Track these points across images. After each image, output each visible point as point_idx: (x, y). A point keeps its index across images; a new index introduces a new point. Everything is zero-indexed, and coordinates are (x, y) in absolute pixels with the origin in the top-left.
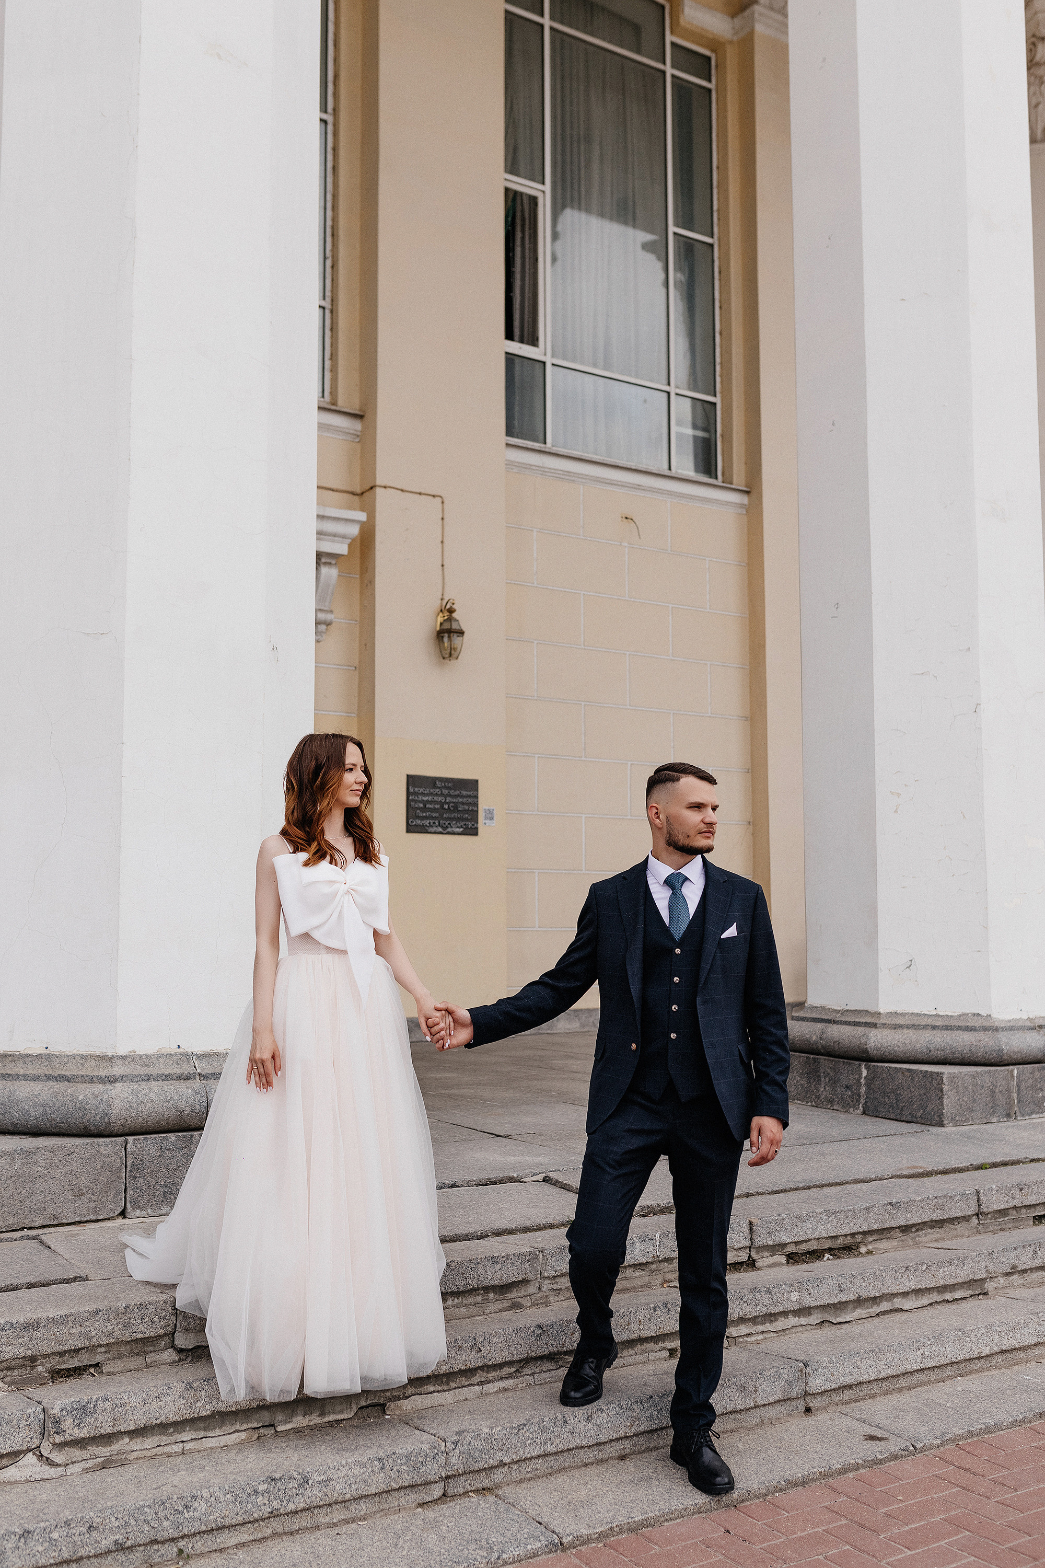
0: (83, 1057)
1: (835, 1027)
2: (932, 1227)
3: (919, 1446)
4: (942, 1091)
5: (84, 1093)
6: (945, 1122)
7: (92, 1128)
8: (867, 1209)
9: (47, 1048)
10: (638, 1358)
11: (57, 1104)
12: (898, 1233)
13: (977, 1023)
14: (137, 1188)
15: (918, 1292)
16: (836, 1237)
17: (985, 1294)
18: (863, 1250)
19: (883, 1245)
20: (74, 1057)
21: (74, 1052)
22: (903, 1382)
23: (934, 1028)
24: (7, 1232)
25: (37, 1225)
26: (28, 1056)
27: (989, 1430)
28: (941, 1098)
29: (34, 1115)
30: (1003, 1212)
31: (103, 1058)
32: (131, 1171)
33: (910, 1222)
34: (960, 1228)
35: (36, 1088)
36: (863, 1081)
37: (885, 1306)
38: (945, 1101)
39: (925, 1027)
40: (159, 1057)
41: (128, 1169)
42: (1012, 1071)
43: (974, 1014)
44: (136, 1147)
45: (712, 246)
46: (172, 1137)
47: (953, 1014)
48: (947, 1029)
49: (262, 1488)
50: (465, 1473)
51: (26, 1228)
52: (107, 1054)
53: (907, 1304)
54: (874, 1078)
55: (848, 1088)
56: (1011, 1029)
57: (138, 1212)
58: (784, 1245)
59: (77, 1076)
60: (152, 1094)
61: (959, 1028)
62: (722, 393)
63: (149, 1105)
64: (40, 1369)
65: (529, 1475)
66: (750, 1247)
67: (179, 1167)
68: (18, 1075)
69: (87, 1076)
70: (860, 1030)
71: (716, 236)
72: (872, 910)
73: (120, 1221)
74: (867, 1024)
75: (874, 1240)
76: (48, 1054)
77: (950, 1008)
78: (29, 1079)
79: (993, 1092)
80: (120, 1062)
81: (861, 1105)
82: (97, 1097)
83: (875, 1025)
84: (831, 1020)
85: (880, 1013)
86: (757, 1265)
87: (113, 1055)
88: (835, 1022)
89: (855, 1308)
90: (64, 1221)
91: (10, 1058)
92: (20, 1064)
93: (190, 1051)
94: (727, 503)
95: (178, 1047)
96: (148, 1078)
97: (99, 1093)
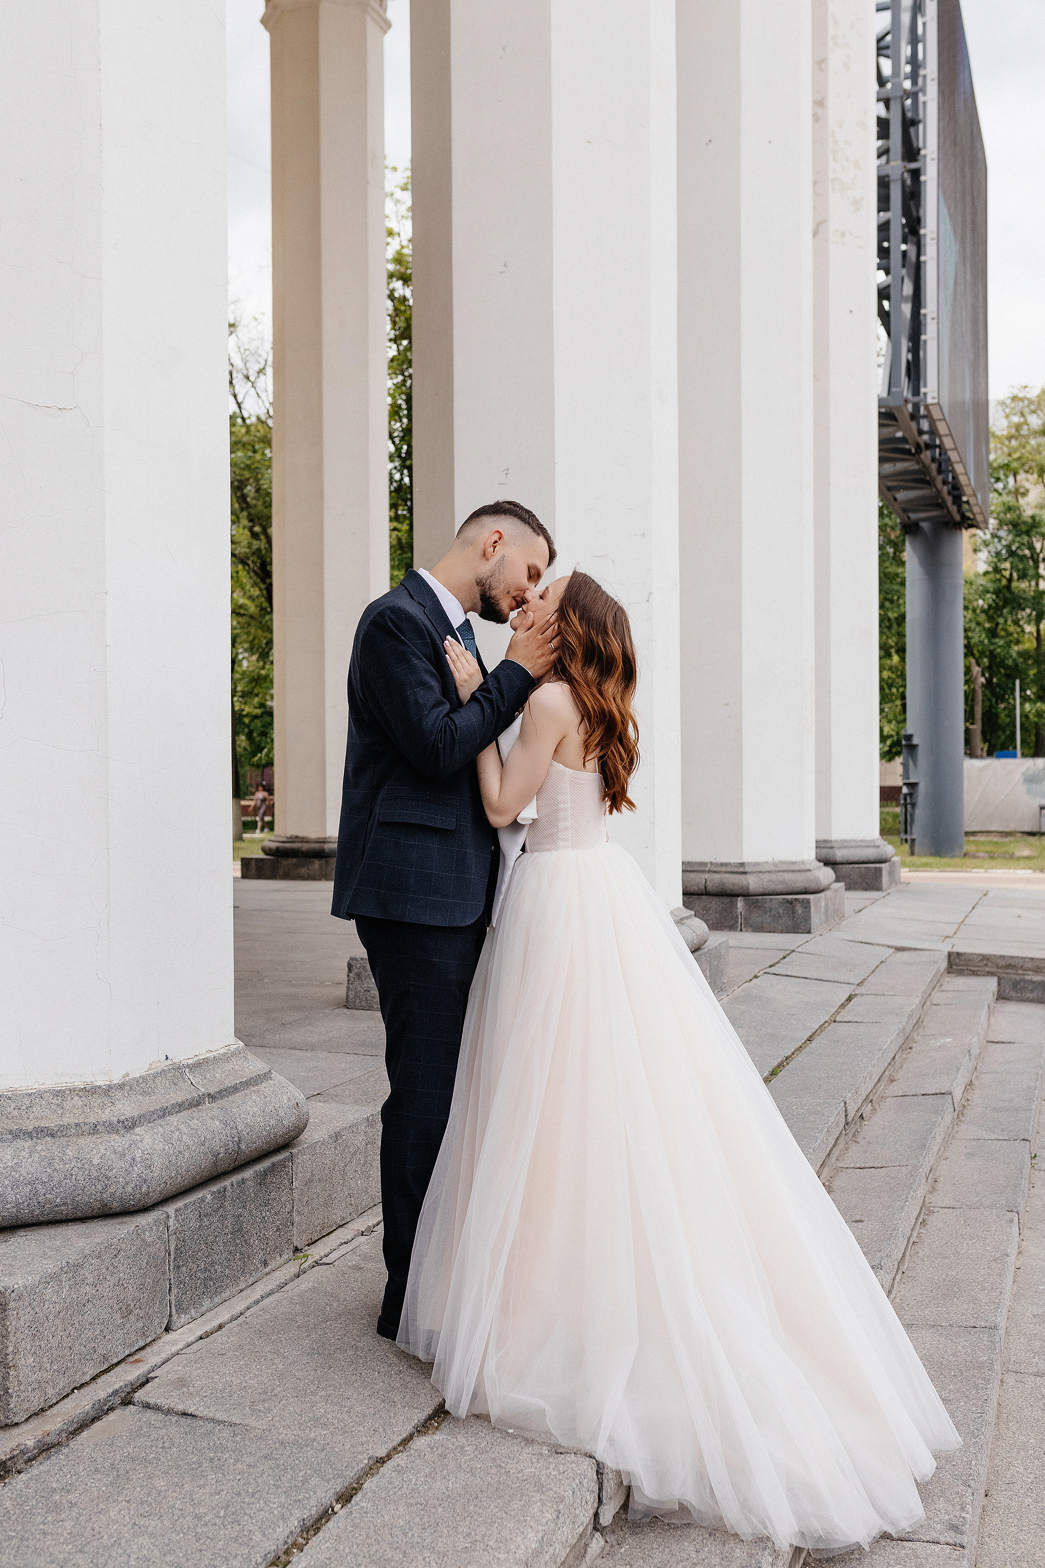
0: (58, 1093)
5: (95, 1150)
7: (115, 1204)
11: (55, 1175)
14: (181, 1283)
20: (41, 1095)
21: (36, 1086)
24: (57, 1403)
25: (88, 1378)
31: (90, 1091)
32: (175, 1258)
40: (155, 1076)
41: (172, 1257)
44: (179, 1221)
46: (206, 1194)
51: (76, 1388)
52: (98, 1084)
57: (184, 1318)
59: (68, 1127)
60: (185, 1137)
67: (216, 1237)
69: (85, 1124)
80: (119, 1094)
87: (109, 1086)
90: (115, 1361)
93: (177, 1062)
95: (167, 1059)
96: (164, 1112)
97: (120, 1149)
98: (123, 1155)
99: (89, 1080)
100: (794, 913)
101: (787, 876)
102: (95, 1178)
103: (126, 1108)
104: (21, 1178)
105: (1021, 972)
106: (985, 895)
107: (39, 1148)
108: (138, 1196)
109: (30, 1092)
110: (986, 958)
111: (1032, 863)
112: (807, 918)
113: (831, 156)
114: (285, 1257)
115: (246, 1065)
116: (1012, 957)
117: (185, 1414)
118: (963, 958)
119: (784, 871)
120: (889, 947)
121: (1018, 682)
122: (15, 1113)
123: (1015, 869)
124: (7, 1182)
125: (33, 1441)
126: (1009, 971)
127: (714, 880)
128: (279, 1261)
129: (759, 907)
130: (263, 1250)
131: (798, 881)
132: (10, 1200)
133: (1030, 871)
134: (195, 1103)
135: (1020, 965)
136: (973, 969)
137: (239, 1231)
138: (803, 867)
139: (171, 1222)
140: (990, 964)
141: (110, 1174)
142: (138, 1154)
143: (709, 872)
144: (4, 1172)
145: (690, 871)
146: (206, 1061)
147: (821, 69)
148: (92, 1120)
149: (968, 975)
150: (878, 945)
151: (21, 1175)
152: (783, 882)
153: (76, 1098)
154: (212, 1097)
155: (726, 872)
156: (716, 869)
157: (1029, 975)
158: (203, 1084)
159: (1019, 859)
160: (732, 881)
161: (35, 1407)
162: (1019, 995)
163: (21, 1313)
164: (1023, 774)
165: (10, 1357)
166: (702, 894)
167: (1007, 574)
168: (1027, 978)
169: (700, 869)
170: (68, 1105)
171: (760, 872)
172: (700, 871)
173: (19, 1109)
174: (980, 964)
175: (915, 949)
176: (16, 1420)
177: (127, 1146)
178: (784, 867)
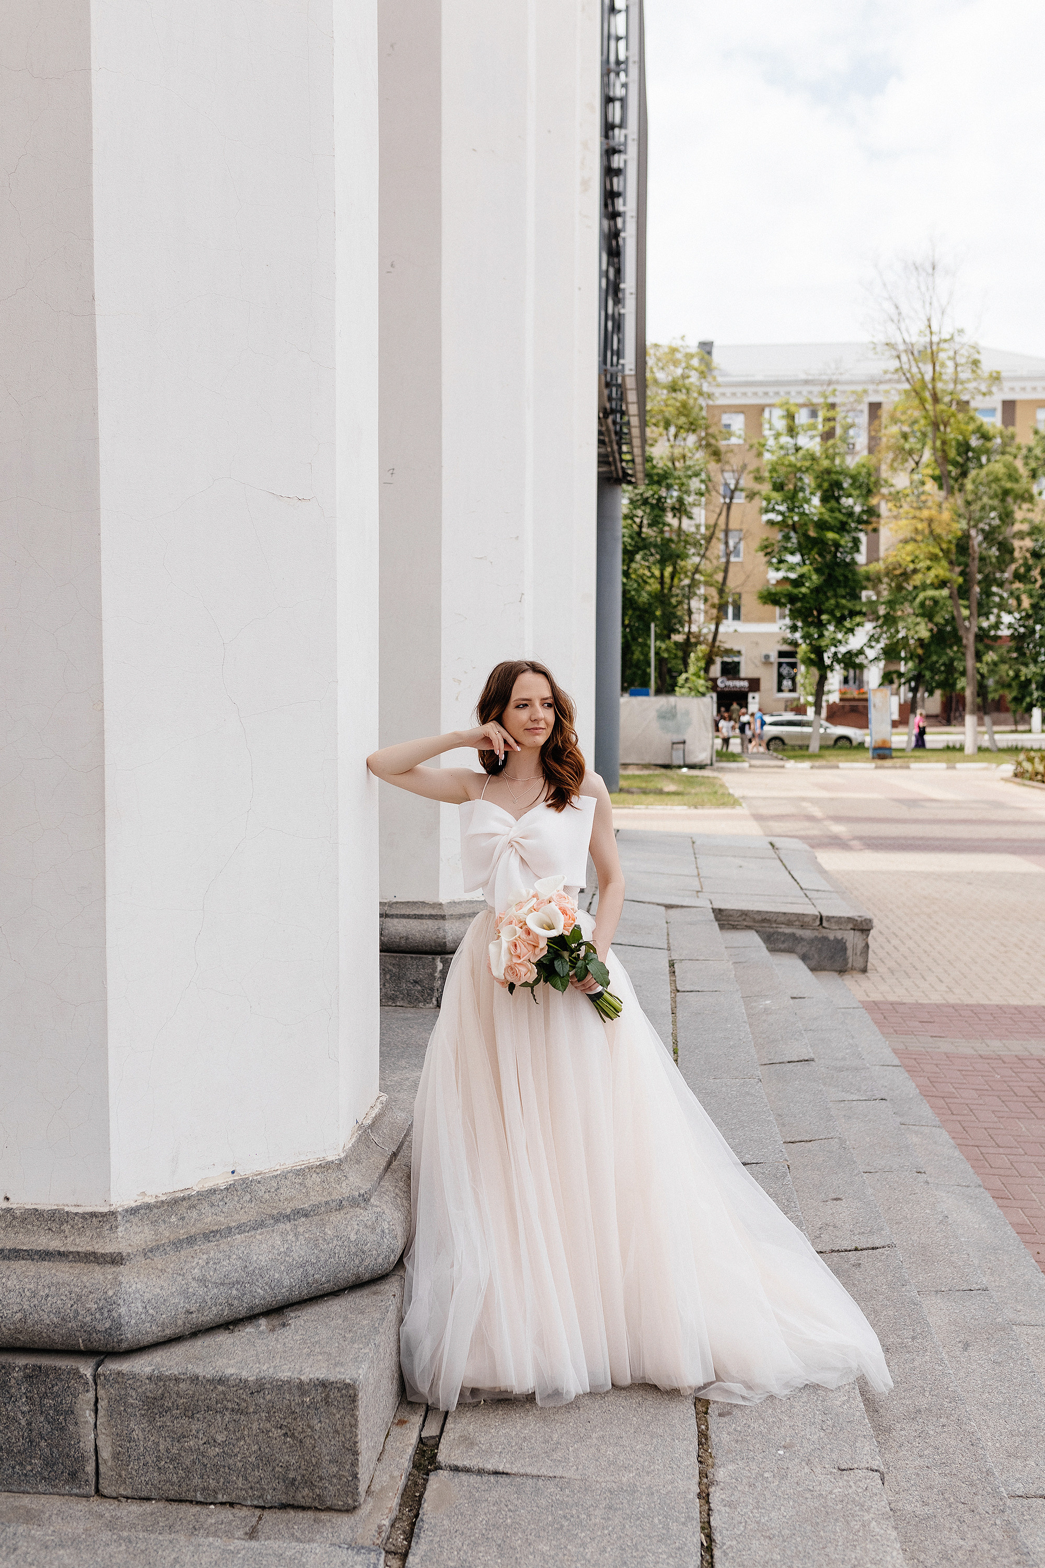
0: (300, 1173)
9: (233, 1172)
20: (283, 1176)
21: (277, 1167)
26: (213, 1191)
40: (358, 1142)
52: (330, 1159)
59: (318, 1206)
69: (333, 1201)
70: (430, 925)
74: (431, 917)
76: (242, 1181)
78: (248, 1229)
80: (347, 1167)
83: (443, 917)
85: (441, 904)
87: (340, 1160)
88: (389, 916)
91: (185, 1204)
92: (205, 1207)
95: (357, 1122)
97: (370, 1223)
98: (374, 1229)
99: (321, 1156)
102: (356, 1254)
103: (356, 1180)
104: (294, 1263)
105: (774, 925)
106: (693, 843)
107: (301, 1230)
109: (275, 1173)
110: (744, 914)
111: (686, 798)
116: (767, 912)
117: (496, 1473)
118: (724, 913)
120: (658, 904)
121: (653, 625)
122: (267, 1196)
123: (672, 805)
124: (283, 1268)
125: (387, 1520)
126: (764, 925)
133: (685, 807)
134: (389, 1164)
135: (774, 919)
136: (733, 923)
140: (748, 919)
141: (365, 1248)
144: (279, 1258)
148: (336, 1196)
149: (728, 929)
150: (649, 903)
151: (293, 1259)
153: (314, 1175)
154: (395, 1155)
157: (781, 928)
158: (382, 1143)
159: (668, 793)
162: (773, 946)
164: (657, 711)
165: (359, 1445)
167: (638, 520)
168: (780, 930)
173: (269, 1191)
174: (740, 919)
175: (682, 907)
177: (374, 1219)
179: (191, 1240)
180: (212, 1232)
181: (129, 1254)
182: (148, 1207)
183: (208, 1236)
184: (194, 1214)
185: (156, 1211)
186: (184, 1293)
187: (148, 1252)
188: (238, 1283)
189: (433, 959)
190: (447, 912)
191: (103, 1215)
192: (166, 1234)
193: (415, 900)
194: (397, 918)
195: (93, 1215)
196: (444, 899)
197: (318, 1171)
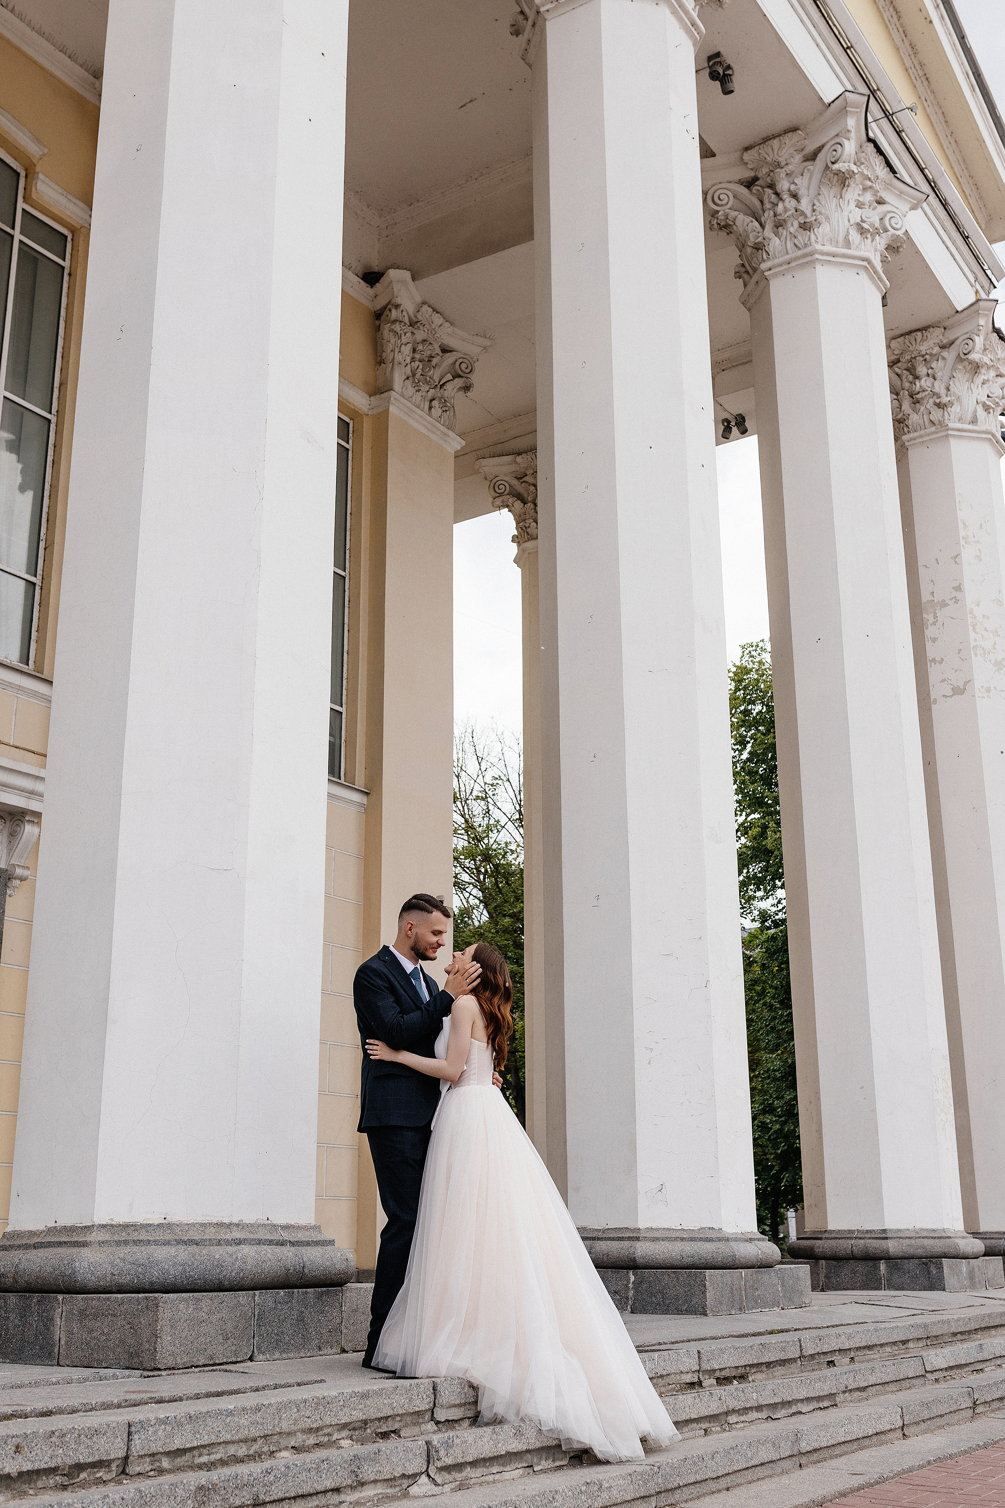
0: (202, 1225)
1: (601, 1243)
2: (780, 1365)
3: (885, 1477)
4: (705, 1286)
5: (218, 1252)
6: (708, 1312)
7: (226, 1283)
8: (751, 1346)
9: (165, 1219)
10: (691, 1434)
11: (196, 1262)
12: (764, 1368)
13: (713, 1235)
14: (261, 1335)
15: (808, 1400)
16: (737, 1367)
17: (836, 1405)
18: (750, 1379)
19: (759, 1376)
20: (193, 1225)
21: (192, 1221)
22: (838, 1451)
23: (682, 1239)
25: (201, 1364)
26: (150, 1225)
27: (910, 1470)
28: (704, 1293)
29: (173, 1273)
30: (812, 1356)
31: (220, 1225)
32: (257, 1319)
33: (771, 1360)
34: (794, 1367)
35: (172, 1250)
36: (631, 1285)
37: (794, 1409)
38: (708, 1295)
39: (676, 1239)
40: (259, 1226)
41: (256, 1318)
42: (742, 1272)
43: (710, 1228)
44: (261, 1299)
45: (344, 578)
46: (282, 1292)
47: (694, 1229)
48: (692, 1241)
49: (584, 1488)
50: (664, 1491)
51: (194, 1366)
52: (224, 1222)
53: (804, 1408)
54: (642, 1282)
55: (616, 1292)
56: (736, 1240)
57: (261, 1357)
58: (714, 1371)
59: (205, 1240)
60: (268, 1255)
61: (701, 1239)
62: (347, 704)
63: (269, 1263)
64: (369, 1431)
65: (690, 1497)
66: (699, 1371)
67: (286, 1318)
68: (149, 1241)
69: (216, 1240)
70: (626, 1244)
71: (347, 570)
72: (632, 1145)
73: (249, 1363)
74: (630, 1239)
75: (755, 1372)
76: (169, 1223)
77: (692, 1222)
78: (160, 1243)
79: (732, 1289)
80: (235, 1229)
81: (629, 1307)
82: (231, 1255)
83: (638, 1239)
84: (595, 1238)
85: (639, 1229)
86: (703, 1384)
87: (231, 1223)
88: (599, 1239)
89: (781, 1409)
90: (217, 1362)
91: (132, 1228)
92: (145, 1232)
93: (274, 1222)
94: (351, 802)
95: (268, 1219)
96: (260, 1242)
100: (929, 1273)
101: (926, 1242)
102: (216, 1266)
103: (237, 1234)
104: (178, 1263)
107: (188, 1249)
108: (238, 1279)
109: (189, 1223)
112: (941, 1278)
113: (971, 628)
114: (334, 1350)
115: (319, 1235)
119: (924, 1238)
122: (180, 1232)
124: (171, 1263)
127: (859, 1245)
128: (330, 1351)
129: (899, 1269)
130: (318, 1339)
131: (938, 1246)
132: (171, 1273)
134: (282, 1243)
137: (301, 1320)
138: (944, 1235)
139: (256, 1298)
142: (240, 1255)
143: (855, 1238)
145: (839, 1238)
146: (293, 1226)
147: (956, 562)
148: (218, 1238)
152: (923, 1247)
153: (212, 1228)
154: (292, 1244)
155: (870, 1238)
156: (861, 1236)
158: (286, 1236)
160: (875, 1245)
161: (170, 1365)
163: (166, 1311)
165: (158, 1332)
166: (850, 1259)
169: (848, 1236)
170: (207, 1231)
171: (901, 1238)
172: (848, 1238)
173: (182, 1230)
176: (159, 1366)
177: (235, 1252)
178: (925, 1234)
179: (126, 1242)
180: (139, 1240)
181: (90, 1242)
182: (112, 1225)
183: (136, 1242)
184: (136, 1233)
185: (115, 1228)
186: (112, 1263)
187: (101, 1243)
188: (143, 1265)
189: (628, 1272)
190: (642, 1235)
191: (89, 1227)
192: (116, 1238)
193: (621, 1227)
194: (605, 1240)
195: (85, 1227)
196: (642, 1225)
197: (215, 1226)
